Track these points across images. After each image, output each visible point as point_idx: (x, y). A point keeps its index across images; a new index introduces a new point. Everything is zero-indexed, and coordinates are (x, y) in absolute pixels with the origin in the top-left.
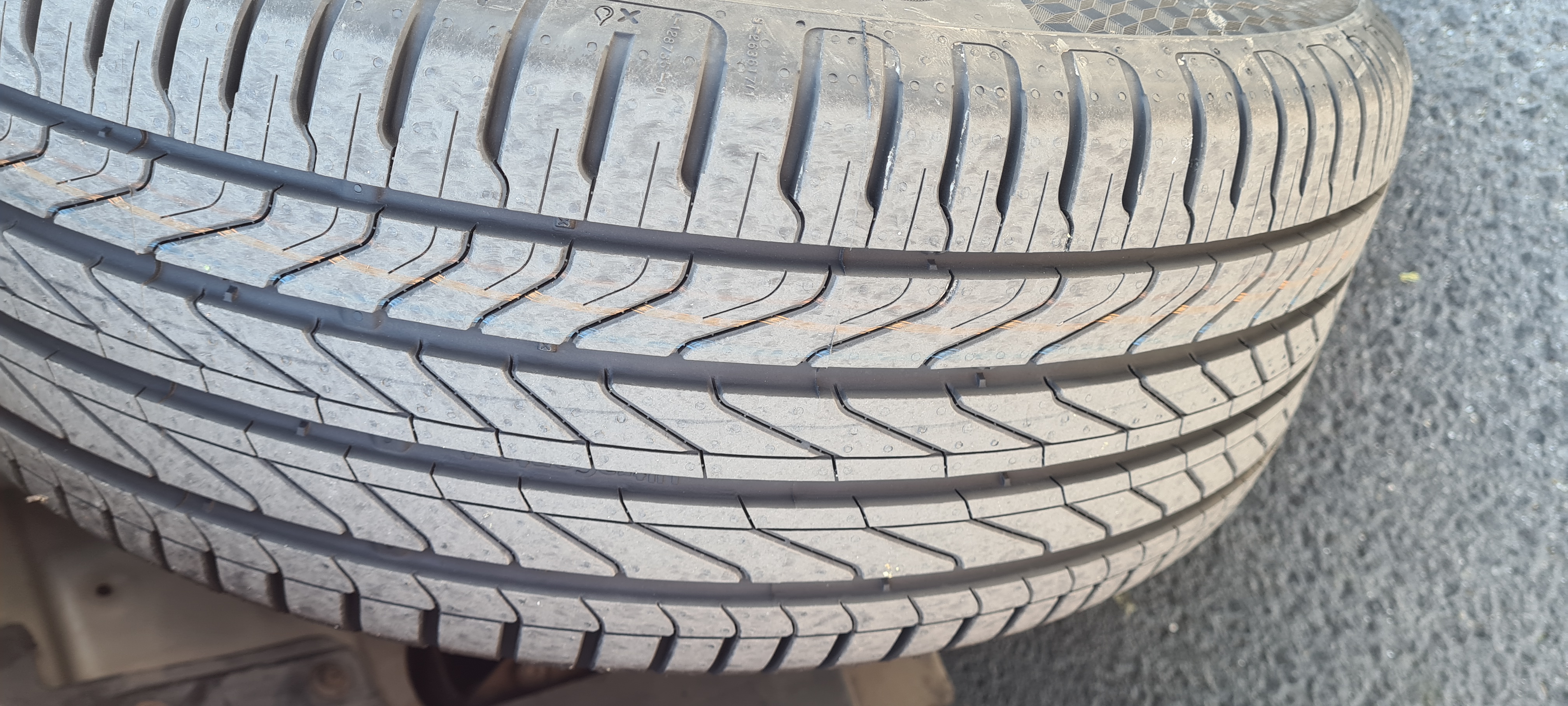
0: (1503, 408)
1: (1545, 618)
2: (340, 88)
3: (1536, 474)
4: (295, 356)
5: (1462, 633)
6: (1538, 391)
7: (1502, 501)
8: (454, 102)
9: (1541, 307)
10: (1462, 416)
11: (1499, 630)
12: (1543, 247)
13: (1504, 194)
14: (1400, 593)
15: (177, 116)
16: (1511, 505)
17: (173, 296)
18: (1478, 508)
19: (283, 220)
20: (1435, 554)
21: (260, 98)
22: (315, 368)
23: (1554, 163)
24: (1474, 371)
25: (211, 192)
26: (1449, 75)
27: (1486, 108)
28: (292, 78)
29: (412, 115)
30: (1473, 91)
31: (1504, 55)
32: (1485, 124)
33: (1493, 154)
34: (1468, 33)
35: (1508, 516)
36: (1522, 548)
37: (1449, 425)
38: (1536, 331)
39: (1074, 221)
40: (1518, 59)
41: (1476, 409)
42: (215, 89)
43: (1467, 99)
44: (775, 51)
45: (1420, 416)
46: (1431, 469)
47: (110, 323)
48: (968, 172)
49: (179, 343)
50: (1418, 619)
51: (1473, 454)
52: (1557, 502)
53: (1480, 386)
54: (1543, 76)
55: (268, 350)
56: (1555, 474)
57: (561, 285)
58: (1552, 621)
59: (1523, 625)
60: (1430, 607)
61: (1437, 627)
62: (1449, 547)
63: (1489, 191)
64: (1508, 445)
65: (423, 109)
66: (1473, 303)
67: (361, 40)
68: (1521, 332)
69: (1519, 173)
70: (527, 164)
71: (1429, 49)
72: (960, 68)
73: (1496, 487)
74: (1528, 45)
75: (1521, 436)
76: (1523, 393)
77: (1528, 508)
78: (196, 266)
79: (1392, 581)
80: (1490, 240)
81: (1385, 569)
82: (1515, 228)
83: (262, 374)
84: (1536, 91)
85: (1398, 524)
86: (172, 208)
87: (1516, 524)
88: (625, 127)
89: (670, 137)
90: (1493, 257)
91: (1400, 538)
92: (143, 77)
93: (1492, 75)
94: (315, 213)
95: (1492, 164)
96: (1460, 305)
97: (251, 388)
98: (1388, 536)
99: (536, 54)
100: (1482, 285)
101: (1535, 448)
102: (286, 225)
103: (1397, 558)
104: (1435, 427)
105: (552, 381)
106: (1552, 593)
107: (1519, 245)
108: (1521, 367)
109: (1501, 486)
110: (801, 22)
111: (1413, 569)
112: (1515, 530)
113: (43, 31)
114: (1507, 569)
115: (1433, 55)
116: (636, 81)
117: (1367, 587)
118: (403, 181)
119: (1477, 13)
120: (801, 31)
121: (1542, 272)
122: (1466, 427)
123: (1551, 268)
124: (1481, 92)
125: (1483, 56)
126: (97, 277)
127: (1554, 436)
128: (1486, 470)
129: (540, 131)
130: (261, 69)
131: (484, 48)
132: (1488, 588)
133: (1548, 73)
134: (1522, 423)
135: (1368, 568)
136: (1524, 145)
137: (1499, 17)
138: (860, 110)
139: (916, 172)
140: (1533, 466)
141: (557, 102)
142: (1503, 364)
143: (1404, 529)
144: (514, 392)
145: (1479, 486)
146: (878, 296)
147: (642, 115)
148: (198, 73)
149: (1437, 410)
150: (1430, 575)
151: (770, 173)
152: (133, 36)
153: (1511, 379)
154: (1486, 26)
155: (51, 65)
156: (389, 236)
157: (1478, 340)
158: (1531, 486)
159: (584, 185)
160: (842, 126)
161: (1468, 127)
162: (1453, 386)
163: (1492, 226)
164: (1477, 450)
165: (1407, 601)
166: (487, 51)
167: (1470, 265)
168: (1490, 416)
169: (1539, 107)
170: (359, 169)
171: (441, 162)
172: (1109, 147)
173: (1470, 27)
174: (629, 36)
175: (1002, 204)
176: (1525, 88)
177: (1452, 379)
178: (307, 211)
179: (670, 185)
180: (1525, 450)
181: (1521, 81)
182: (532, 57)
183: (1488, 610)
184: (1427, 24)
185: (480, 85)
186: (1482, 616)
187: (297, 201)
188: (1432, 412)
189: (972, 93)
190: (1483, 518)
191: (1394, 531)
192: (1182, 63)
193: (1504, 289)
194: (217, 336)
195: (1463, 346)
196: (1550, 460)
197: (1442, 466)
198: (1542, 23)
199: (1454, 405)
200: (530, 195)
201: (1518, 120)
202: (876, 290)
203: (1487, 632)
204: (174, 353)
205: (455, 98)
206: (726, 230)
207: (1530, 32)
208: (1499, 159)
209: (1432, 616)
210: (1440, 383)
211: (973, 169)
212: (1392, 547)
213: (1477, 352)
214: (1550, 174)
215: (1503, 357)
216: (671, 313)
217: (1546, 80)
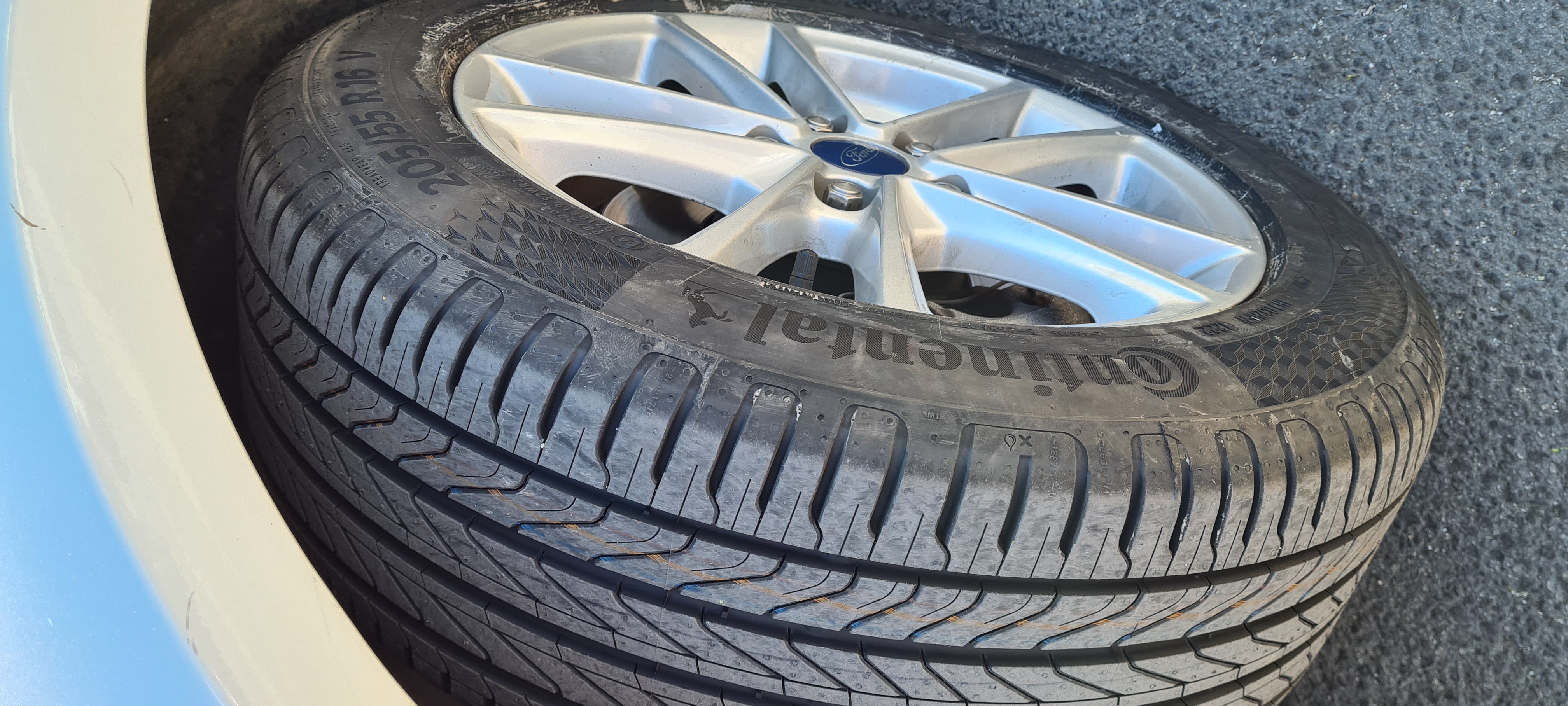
0: (1472, 532)
1: (1500, 688)
2: (845, 501)
3: (1496, 583)
4: (775, 655)
5: (1434, 695)
6: (1499, 522)
7: (1468, 600)
8: (922, 510)
9: (1503, 462)
10: (1439, 534)
11: (1465, 694)
12: (1507, 418)
13: (1477, 375)
14: (1385, 662)
15: (721, 513)
16: (1476, 603)
17: (687, 616)
18: (1450, 604)
19: (788, 577)
20: (1415, 635)
21: (787, 506)
22: (788, 663)
23: (1517, 358)
24: (1450, 502)
25: (737, 559)
26: (1436, 282)
27: (1464, 310)
28: (811, 495)
29: (893, 517)
30: (1454, 296)
31: (1480, 274)
32: (1463, 321)
33: (1469, 345)
34: (1452, 253)
35: (1473, 611)
36: (1484, 636)
37: (1429, 540)
38: (1499, 479)
39: (1285, 540)
40: (1491, 278)
41: (1450, 530)
42: (752, 499)
43: (1449, 301)
44: (1116, 459)
45: (1405, 531)
46: (1414, 571)
47: (627, 628)
48: (1230, 523)
49: (684, 644)
50: (1399, 682)
51: (1447, 563)
52: (1512, 604)
53: (1455, 514)
54: (1511, 294)
55: (755, 651)
56: (1511, 584)
57: (974, 613)
58: (1505, 690)
59: (1483, 692)
60: (1410, 675)
61: (1414, 688)
62: (1426, 631)
63: (1465, 371)
64: (1475, 559)
65: (900, 514)
66: (1450, 452)
67: (860, 470)
68: (1488, 478)
69: (1489, 362)
70: (965, 545)
71: (1421, 260)
72: (1223, 452)
73: (1465, 589)
74: (1499, 269)
75: (1486, 554)
76: (1488, 523)
77: (1489, 607)
78: (712, 600)
79: (1379, 652)
80: (1465, 408)
81: (1373, 643)
82: (1485, 401)
83: (746, 665)
84: (1505, 304)
85: (1386, 610)
86: (703, 566)
87: (1480, 618)
88: (1029, 520)
89: (1056, 524)
90: (1467, 421)
91: (1386, 620)
92: (698, 488)
93: (1471, 287)
94: (813, 574)
95: (1468, 352)
96: (1441, 453)
97: (735, 673)
98: (1376, 618)
99: (974, 476)
100: (1458, 440)
101: (1495, 564)
102: (790, 580)
103: (1383, 635)
104: (1416, 540)
105: (953, 667)
106: (1507, 670)
107: (1488, 414)
108: (1487, 504)
109: (1469, 589)
110: (1127, 432)
111: (1396, 644)
112: (1478, 622)
113: (617, 450)
114: (1472, 650)
115: (1423, 264)
116: (1037, 490)
117: (1358, 655)
118: (881, 557)
119: (1459, 239)
120: (1127, 440)
121: (1505, 437)
122: (1441, 543)
123: (1512, 434)
124: (1462, 298)
125: (1464, 272)
126: (625, 601)
127: (1511, 557)
128: (1458, 576)
129: (976, 525)
130: (789, 488)
131: (941, 473)
132: (1456, 662)
133: (1514, 292)
134: (1487, 545)
135: (1360, 641)
136: (1495, 342)
137: (1477, 245)
138: (1170, 494)
139: (1200, 528)
140: (1494, 576)
141: (988, 507)
142: (1473, 499)
143: (1390, 614)
144: (925, 674)
145: (1451, 588)
146: (1167, 602)
147: (1040, 513)
148: (741, 488)
149: (1419, 528)
150: (1410, 650)
151: (1114, 540)
152: (693, 462)
153: (1478, 511)
154: (1467, 250)
155: (621, 473)
156: (863, 587)
157: (1453, 480)
158: (1492, 591)
159: (1000, 555)
160: (1159, 506)
161: (1450, 322)
162: (1433, 512)
163: (1468, 397)
164: (1450, 561)
165: (1390, 668)
166: (943, 476)
167: (1449, 424)
168: (1461, 536)
169: (1507, 316)
170: (850, 549)
171: (908, 545)
172: (1308, 491)
173: (1453, 248)
174: (1029, 457)
175: (1246, 539)
176: (1496, 300)
177: (1432, 507)
178: (808, 573)
179: (1053, 552)
180: (1488, 565)
181: (1494, 295)
182: (972, 478)
183: (1456, 679)
184: (1420, 240)
185: (939, 498)
186: (1450, 682)
187: (801, 567)
188: (1415, 529)
189: (1232, 471)
190: (1453, 611)
191: (1381, 615)
192: (1340, 415)
193: (1475, 444)
194: (716, 641)
195: (1441, 484)
196: (1507, 573)
197: (1422, 570)
198: (1512, 254)
199: (1433, 525)
200: (963, 563)
201: (1490, 323)
202: (1166, 599)
203: (1455, 695)
204: (677, 650)
205: (922, 507)
206: (1085, 575)
207: (1501, 260)
208: (1474, 349)
209: (1410, 680)
210: (1422, 509)
211: (1233, 521)
212: (1379, 626)
213: (1453, 489)
214: (1513, 365)
215: (1472, 495)
216: (1040, 624)
217: (1513, 297)
